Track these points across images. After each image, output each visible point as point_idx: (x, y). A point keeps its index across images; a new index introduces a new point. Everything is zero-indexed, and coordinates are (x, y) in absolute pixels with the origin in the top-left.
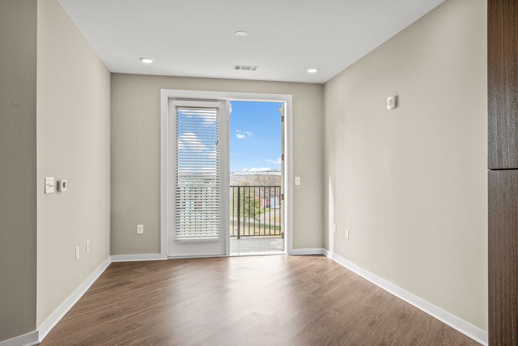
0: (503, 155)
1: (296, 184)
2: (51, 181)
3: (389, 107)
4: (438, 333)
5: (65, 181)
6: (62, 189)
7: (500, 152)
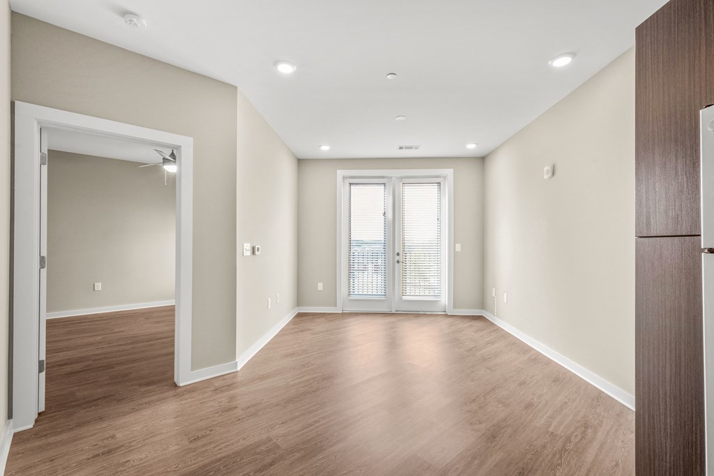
0: (652, 223)
1: (457, 250)
2: (248, 246)
3: (545, 177)
4: (593, 400)
5: (259, 246)
6: (257, 253)
7: (648, 218)
